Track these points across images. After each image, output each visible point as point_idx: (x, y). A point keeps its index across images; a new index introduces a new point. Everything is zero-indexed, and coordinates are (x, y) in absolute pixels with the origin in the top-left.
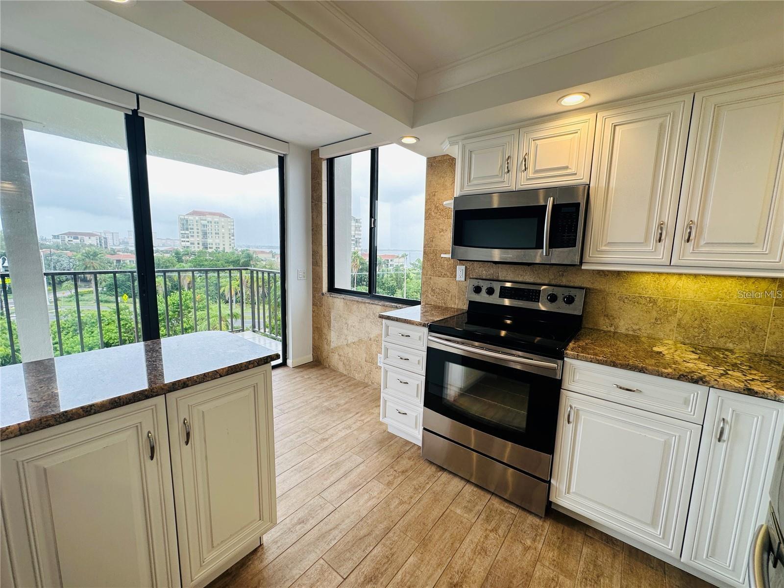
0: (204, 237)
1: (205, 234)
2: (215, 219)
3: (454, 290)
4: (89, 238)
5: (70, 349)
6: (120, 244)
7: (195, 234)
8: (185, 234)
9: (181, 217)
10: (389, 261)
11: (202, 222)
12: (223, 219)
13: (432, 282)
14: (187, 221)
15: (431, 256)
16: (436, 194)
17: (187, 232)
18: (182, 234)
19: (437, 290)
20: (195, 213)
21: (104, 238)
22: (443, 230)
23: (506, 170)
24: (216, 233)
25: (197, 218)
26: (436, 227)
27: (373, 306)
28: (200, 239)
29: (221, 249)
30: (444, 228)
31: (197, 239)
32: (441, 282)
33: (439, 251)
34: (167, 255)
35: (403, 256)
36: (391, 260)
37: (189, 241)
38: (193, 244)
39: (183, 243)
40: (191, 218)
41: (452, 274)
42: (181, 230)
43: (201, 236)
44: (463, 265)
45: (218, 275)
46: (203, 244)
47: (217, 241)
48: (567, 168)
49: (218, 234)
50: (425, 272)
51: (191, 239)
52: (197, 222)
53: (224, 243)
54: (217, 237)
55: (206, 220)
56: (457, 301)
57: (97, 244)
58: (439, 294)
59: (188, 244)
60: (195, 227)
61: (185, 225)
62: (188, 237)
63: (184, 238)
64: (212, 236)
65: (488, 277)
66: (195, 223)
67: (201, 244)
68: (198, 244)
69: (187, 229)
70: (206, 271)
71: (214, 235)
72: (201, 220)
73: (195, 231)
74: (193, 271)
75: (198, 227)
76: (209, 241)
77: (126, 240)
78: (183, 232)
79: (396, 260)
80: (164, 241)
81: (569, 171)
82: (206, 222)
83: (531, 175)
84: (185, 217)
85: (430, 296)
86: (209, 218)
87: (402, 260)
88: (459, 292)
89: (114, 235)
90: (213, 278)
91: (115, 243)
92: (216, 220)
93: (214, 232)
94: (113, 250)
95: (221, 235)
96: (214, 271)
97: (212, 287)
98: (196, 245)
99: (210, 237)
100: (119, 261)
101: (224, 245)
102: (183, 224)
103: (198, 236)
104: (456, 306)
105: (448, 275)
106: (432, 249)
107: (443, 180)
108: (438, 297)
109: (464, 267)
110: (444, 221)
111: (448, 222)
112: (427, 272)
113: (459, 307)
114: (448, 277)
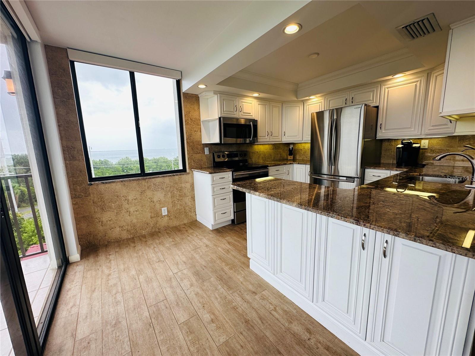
3: (204, 159)
13: (193, 158)
15: (191, 144)
19: (196, 161)
22: (196, 131)
23: (236, 110)
26: (192, 129)
27: (153, 180)
32: (198, 156)
33: (195, 141)
41: (203, 152)
44: (207, 147)
48: (250, 113)
50: (189, 153)
56: (206, 164)
65: (218, 151)
81: (250, 115)
83: (242, 114)
85: (193, 164)
88: (207, 160)
104: (206, 166)
105: (201, 152)
106: (191, 140)
107: (193, 106)
108: (197, 164)
109: (208, 148)
110: (196, 126)
111: (198, 127)
112: (190, 152)
113: (208, 166)
114: (201, 153)
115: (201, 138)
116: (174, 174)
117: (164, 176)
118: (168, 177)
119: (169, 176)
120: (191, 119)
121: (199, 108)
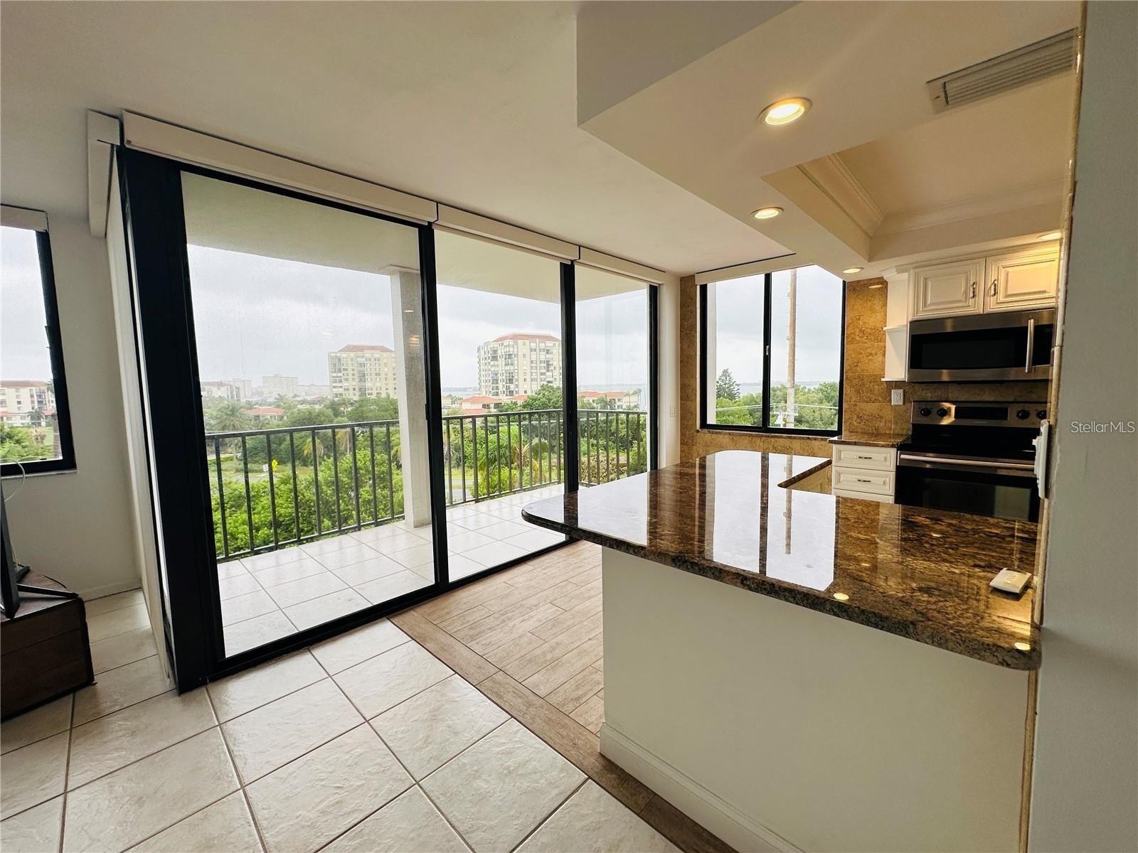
0: (361, 380)
1: (362, 377)
2: (375, 355)
3: (889, 415)
4: (219, 389)
5: (235, 529)
6: (253, 394)
7: (350, 377)
8: (337, 377)
9: (332, 355)
10: (616, 400)
11: (358, 359)
12: (385, 355)
13: (857, 409)
14: (340, 360)
15: (856, 382)
16: (861, 318)
17: (339, 375)
18: (334, 377)
19: (865, 417)
20: (349, 349)
21: (236, 388)
22: (871, 354)
23: (972, 295)
24: (376, 374)
25: (352, 355)
26: (862, 351)
28: (355, 384)
29: (384, 395)
30: (873, 352)
31: (353, 383)
32: (871, 408)
33: (865, 375)
34: (317, 407)
35: (635, 393)
36: (619, 400)
37: (341, 387)
38: (348, 389)
39: (334, 390)
40: (344, 355)
41: (886, 399)
42: (332, 372)
43: (357, 380)
44: (900, 389)
45: (388, 430)
46: (360, 389)
47: (378, 384)
49: (379, 374)
50: (848, 398)
51: (345, 384)
52: (352, 359)
53: (387, 387)
54: (378, 379)
55: (363, 357)
56: (893, 426)
57: (228, 396)
58: (868, 420)
59: (341, 390)
60: (350, 368)
61: (337, 365)
62: (340, 381)
63: (336, 382)
64: (371, 379)
66: (350, 362)
67: (357, 389)
68: (354, 389)
69: (340, 371)
70: (371, 426)
71: (374, 377)
72: (357, 357)
73: (350, 372)
74: (352, 427)
75: (354, 368)
76: (368, 384)
77: (259, 390)
78: (335, 375)
79: (625, 399)
80: (307, 388)
82: (364, 359)
83: (1002, 299)
84: (337, 355)
85: (855, 423)
86: (368, 354)
87: (634, 398)
88: (895, 417)
89: (246, 382)
90: (381, 435)
91: (247, 395)
92: (377, 356)
93: (373, 372)
94: (249, 403)
95: (383, 376)
96: (381, 424)
97: (380, 447)
98: (351, 392)
99: (369, 379)
100: (257, 417)
101: (387, 389)
102: (335, 365)
103: (353, 379)
104: (892, 432)
105: (881, 399)
106: (857, 374)
107: (870, 304)
108: (866, 424)
109: (901, 391)
110: (873, 345)
111: (878, 345)
112: (850, 398)
113: (896, 432)
114: (880, 402)
115: (883, 370)
116: (810, 437)
117: (790, 437)
118: (798, 440)
119: (800, 438)
120: (861, 331)
121: (885, 305)
